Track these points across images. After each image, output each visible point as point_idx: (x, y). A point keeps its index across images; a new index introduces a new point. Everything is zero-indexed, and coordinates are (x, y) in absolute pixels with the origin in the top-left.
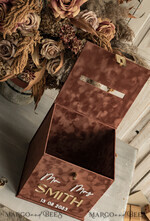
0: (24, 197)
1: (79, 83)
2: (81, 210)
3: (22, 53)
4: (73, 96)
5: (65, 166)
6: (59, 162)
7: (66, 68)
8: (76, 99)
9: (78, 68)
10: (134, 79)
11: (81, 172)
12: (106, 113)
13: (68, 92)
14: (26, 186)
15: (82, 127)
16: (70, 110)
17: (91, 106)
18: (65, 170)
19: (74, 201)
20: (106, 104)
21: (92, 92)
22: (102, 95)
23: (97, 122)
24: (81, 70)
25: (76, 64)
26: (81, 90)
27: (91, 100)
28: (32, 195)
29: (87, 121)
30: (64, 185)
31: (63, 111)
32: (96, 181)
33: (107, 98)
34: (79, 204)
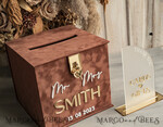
2: (104, 97)
19: (93, 93)
34: (99, 92)
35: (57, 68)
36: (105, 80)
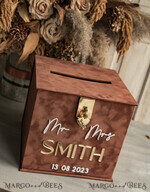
14: (28, 150)
19: (93, 154)
28: (39, 164)
30: (76, 132)
34: (101, 156)
35: (64, 103)
36: (114, 146)
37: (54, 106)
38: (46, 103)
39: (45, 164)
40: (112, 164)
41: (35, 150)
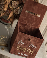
0: (12, 53)
1: (25, 13)
3: (6, 2)
4: (24, 18)
5: (26, 36)
6: (24, 35)
7: (21, 9)
8: (25, 19)
9: (24, 8)
10: (43, 10)
11: (32, 38)
12: (35, 23)
13: (22, 17)
14: (13, 48)
15: (28, 29)
16: (23, 23)
17: (30, 21)
18: (26, 38)
19: (30, 51)
20: (35, 19)
21: (30, 16)
22: (33, 17)
23: (33, 26)
24: (26, 8)
25: (24, 6)
26: (26, 16)
27: (30, 19)
28: (15, 52)
29: (29, 27)
30: (26, 45)
31: (21, 24)
32: (38, 41)
33: (35, 17)
34: (32, 52)
36: (36, 50)
37: (22, 37)
38: (20, 36)
39: (17, 52)
40: (35, 55)
41: (15, 48)
